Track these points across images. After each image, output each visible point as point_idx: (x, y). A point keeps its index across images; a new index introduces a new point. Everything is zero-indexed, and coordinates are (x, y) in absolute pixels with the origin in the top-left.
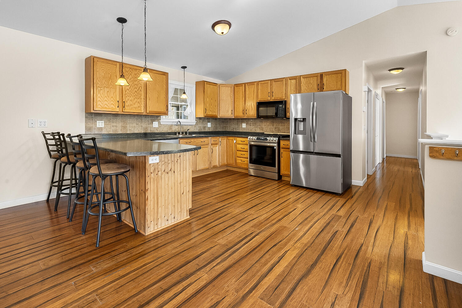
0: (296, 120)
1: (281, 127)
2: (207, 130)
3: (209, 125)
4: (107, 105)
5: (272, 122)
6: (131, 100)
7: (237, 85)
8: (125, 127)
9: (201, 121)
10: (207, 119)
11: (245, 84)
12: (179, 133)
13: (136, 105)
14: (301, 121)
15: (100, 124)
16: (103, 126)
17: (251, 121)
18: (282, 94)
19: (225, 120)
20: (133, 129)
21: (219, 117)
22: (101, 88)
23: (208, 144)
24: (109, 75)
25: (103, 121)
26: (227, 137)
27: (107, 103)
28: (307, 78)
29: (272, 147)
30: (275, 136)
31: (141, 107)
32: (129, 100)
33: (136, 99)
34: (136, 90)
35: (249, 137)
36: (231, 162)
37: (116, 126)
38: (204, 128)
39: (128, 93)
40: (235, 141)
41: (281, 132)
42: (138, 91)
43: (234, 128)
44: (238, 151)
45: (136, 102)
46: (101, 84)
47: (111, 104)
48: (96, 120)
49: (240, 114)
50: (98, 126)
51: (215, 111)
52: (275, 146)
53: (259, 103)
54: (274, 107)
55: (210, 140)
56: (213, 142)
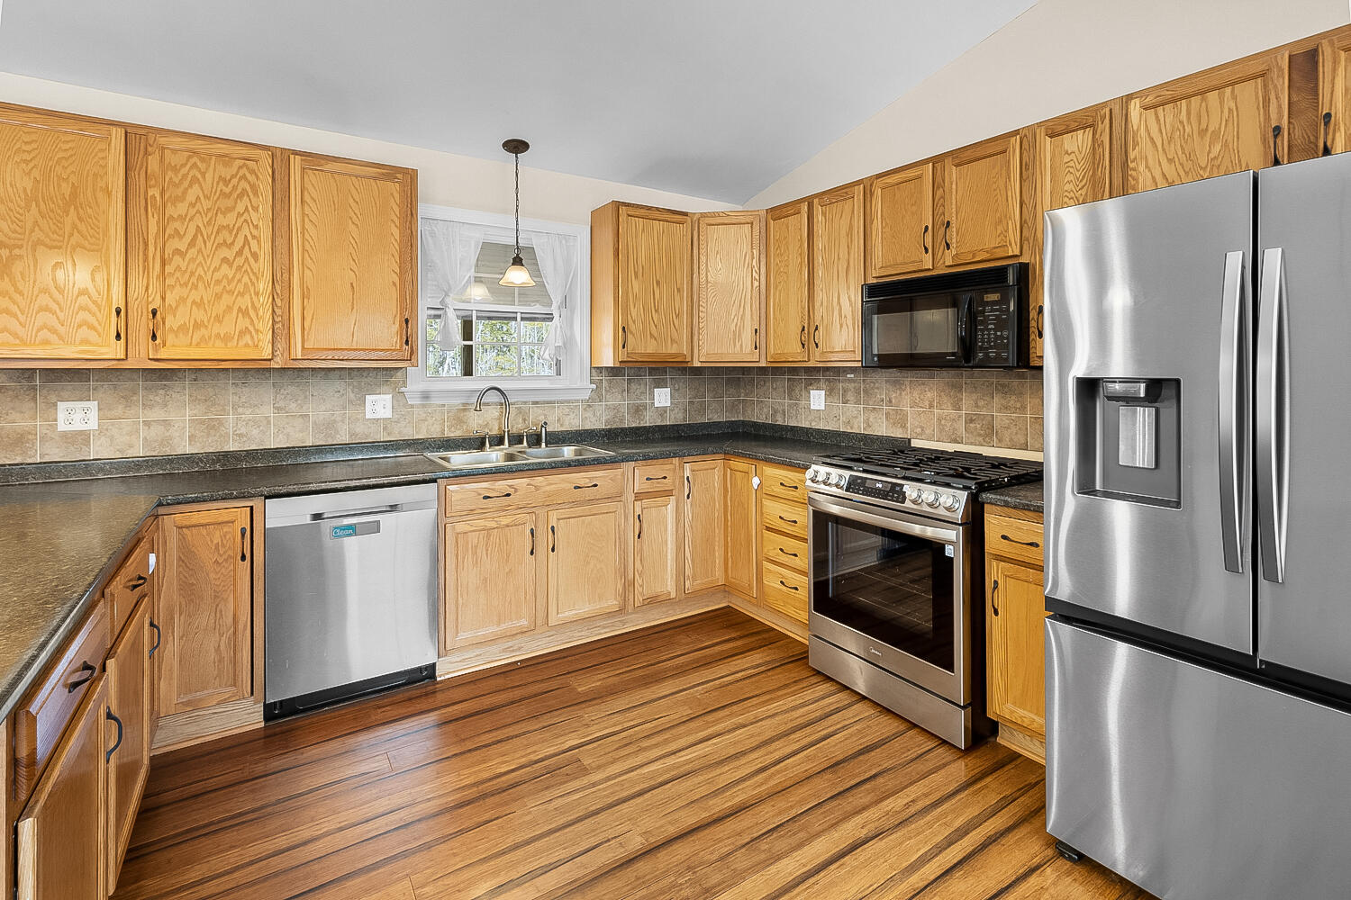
0: (1089, 385)
1: (1001, 419)
2: (649, 420)
3: (662, 397)
4: (54, 331)
5: (953, 386)
6: (199, 304)
7: (777, 212)
8: (212, 426)
9: (622, 381)
10: (653, 371)
11: (809, 200)
12: (497, 442)
13: (227, 327)
16: (94, 426)
17: (850, 381)
18: (1000, 229)
19: (736, 376)
20: (255, 432)
21: (697, 364)
22: (17, 251)
23: (616, 497)
24: (64, 185)
25: (93, 405)
26: (727, 457)
27: (53, 321)
28: (1174, 100)
31: (257, 331)
32: (189, 304)
33: (225, 296)
34: (229, 254)
35: (810, 473)
36: (743, 572)
37: (166, 423)
38: (638, 410)
39: (178, 268)
40: (756, 481)
41: (1000, 441)
42: (240, 261)
43: (775, 412)
44: (768, 529)
45: (229, 308)
46: (15, 231)
47: (80, 326)
48: (53, 398)
49: (788, 348)
50: (62, 426)
51: (675, 335)
52: (951, 543)
53: (872, 291)
54: (955, 304)
55: (636, 475)
56: (647, 487)
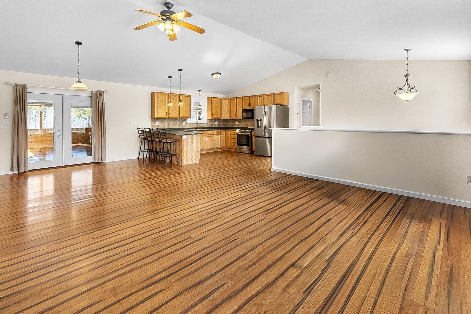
0: (257, 120)
3: (216, 123)
4: (162, 115)
7: (232, 98)
8: (169, 125)
9: (211, 121)
10: (214, 119)
11: (236, 98)
12: (197, 128)
13: (175, 114)
14: (259, 121)
15: (158, 124)
16: (159, 125)
17: (241, 120)
19: (226, 120)
20: (173, 126)
21: (221, 118)
22: (159, 107)
23: (213, 134)
24: (163, 100)
25: (159, 122)
26: (226, 130)
29: (248, 135)
30: (249, 129)
32: (172, 112)
35: (236, 130)
36: (228, 145)
37: (165, 125)
38: (213, 125)
39: (171, 108)
40: (230, 133)
43: (231, 125)
44: (231, 138)
45: (175, 112)
46: (159, 105)
47: (164, 114)
48: (156, 122)
49: (234, 116)
50: (157, 125)
51: (219, 114)
53: (243, 110)
54: (251, 112)
55: (215, 132)
56: (217, 133)
